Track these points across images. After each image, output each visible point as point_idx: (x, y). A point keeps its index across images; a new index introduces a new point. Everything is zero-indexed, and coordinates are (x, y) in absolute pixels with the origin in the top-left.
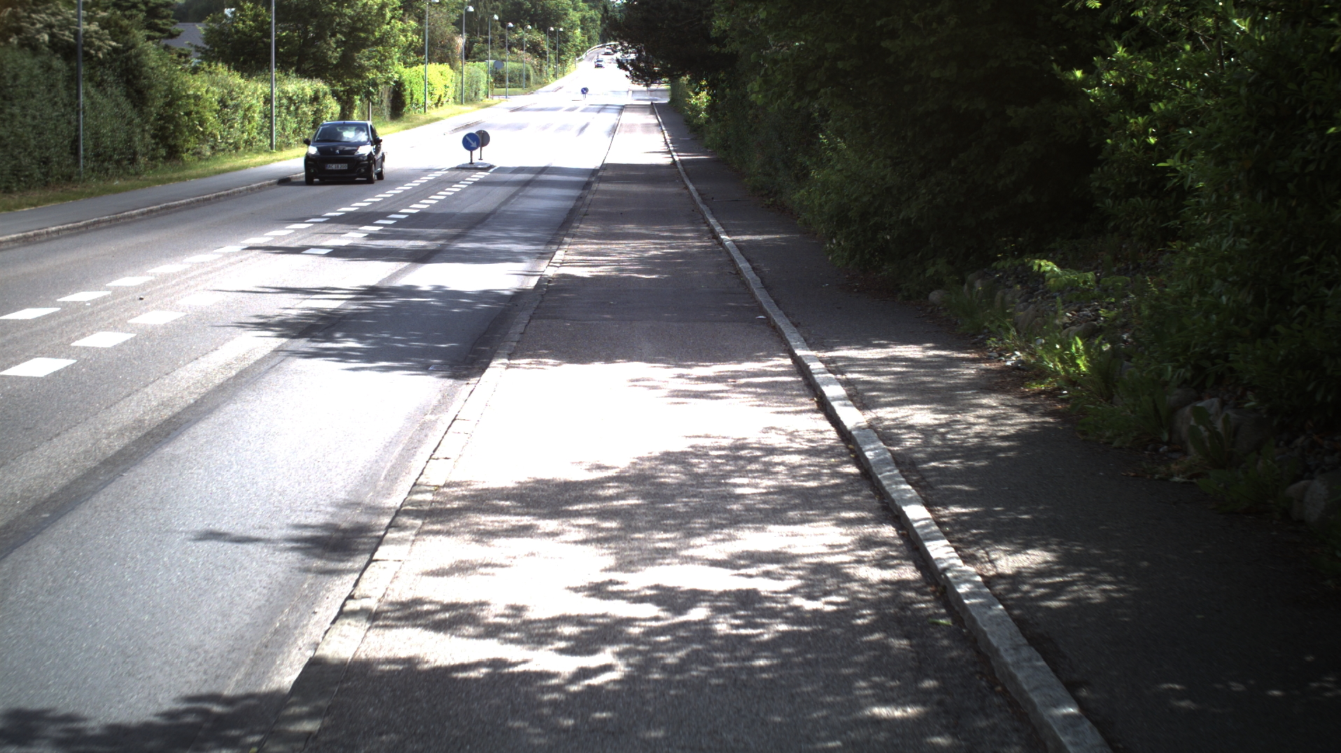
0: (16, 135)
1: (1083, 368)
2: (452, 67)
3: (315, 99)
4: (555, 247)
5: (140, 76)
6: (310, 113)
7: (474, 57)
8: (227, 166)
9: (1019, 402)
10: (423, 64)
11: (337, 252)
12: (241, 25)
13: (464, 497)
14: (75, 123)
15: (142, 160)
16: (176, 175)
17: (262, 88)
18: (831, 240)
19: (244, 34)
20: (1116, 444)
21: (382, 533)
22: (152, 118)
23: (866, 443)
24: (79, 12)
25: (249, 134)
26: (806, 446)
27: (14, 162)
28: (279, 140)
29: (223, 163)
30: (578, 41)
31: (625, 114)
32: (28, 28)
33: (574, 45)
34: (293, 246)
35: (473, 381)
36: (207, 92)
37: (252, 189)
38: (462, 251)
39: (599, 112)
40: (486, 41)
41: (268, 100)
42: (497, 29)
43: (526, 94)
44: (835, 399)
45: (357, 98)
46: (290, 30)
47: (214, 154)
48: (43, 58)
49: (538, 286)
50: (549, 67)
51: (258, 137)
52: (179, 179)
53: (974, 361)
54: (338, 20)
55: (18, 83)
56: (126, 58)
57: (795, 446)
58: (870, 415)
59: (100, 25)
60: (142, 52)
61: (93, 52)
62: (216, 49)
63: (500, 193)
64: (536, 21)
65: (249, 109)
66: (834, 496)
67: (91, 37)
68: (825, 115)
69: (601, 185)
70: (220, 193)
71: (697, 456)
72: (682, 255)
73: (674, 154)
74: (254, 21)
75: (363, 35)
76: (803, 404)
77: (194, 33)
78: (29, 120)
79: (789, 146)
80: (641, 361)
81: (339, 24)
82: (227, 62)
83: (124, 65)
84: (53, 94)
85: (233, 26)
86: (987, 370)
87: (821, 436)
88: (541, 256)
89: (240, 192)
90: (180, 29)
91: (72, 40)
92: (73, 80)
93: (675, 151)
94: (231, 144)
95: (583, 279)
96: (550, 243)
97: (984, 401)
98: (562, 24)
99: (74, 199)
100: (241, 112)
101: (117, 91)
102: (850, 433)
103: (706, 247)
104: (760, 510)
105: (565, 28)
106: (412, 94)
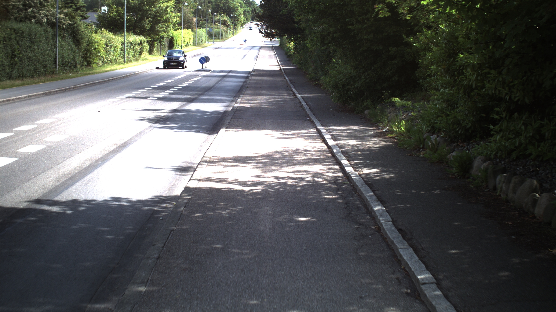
0: (36, 56)
1: (403, 129)
2: (192, 31)
3: (141, 43)
4: (237, 98)
5: (78, 34)
6: (138, 49)
7: (200, 26)
8: (109, 69)
9: (383, 140)
10: (181, 29)
11: (159, 99)
12: (111, 14)
13: (218, 159)
14: (55, 52)
15: (79, 66)
16: (91, 72)
17: (121, 39)
18: (333, 94)
19: (113, 17)
20: (408, 149)
21: (195, 168)
22: (82, 50)
23: (334, 148)
24: (57, 10)
25: (116, 57)
26: (317, 150)
27: (34, 66)
28: (127, 59)
29: (106, 68)
30: (242, 20)
31: (261, 51)
32: (39, 16)
33: (241, 22)
34: (143, 97)
35: (215, 135)
36: (101, 41)
37: (121, 78)
38: (204, 99)
39: (251, 49)
40: (205, 20)
41: (123, 44)
42: (210, 15)
43: (221, 42)
44: (327, 139)
45: (156, 43)
46: (130, 16)
47: (103, 64)
48: (45, 28)
49: (232, 109)
50: (231, 31)
51: (119, 58)
52: (92, 74)
53: (374, 130)
54: (149, 13)
55: (36, 37)
56: (73, 27)
57: (314, 150)
58: (337, 142)
59: (64, 15)
60: (79, 25)
61: (61, 25)
62: (102, 24)
63: (215, 80)
64: (225, 12)
65: (116, 47)
66: (323, 160)
67: (62, 20)
68: (335, 51)
69: (252, 77)
70: (110, 79)
71: (284, 152)
72: (283, 101)
73: (281, 66)
74: (116, 13)
75: (159, 18)
76: (318, 141)
77: (93, 16)
78: (40, 51)
79: (322, 63)
80: (268, 130)
81: (150, 14)
82: (106, 28)
83: (72, 30)
84: (48, 41)
85: (108, 15)
86: (377, 132)
87: (322, 148)
88: (232, 101)
89: (116, 78)
90: (88, 16)
91: (55, 21)
92: (55, 36)
93: (281, 65)
94: (109, 61)
95: (248, 107)
96: (235, 97)
97: (373, 139)
98: (236, 13)
99: (57, 80)
100: (113, 48)
101: (70, 40)
102: (330, 146)
103: (291, 98)
104: (302, 163)
105: (237, 15)
106: (177, 42)
